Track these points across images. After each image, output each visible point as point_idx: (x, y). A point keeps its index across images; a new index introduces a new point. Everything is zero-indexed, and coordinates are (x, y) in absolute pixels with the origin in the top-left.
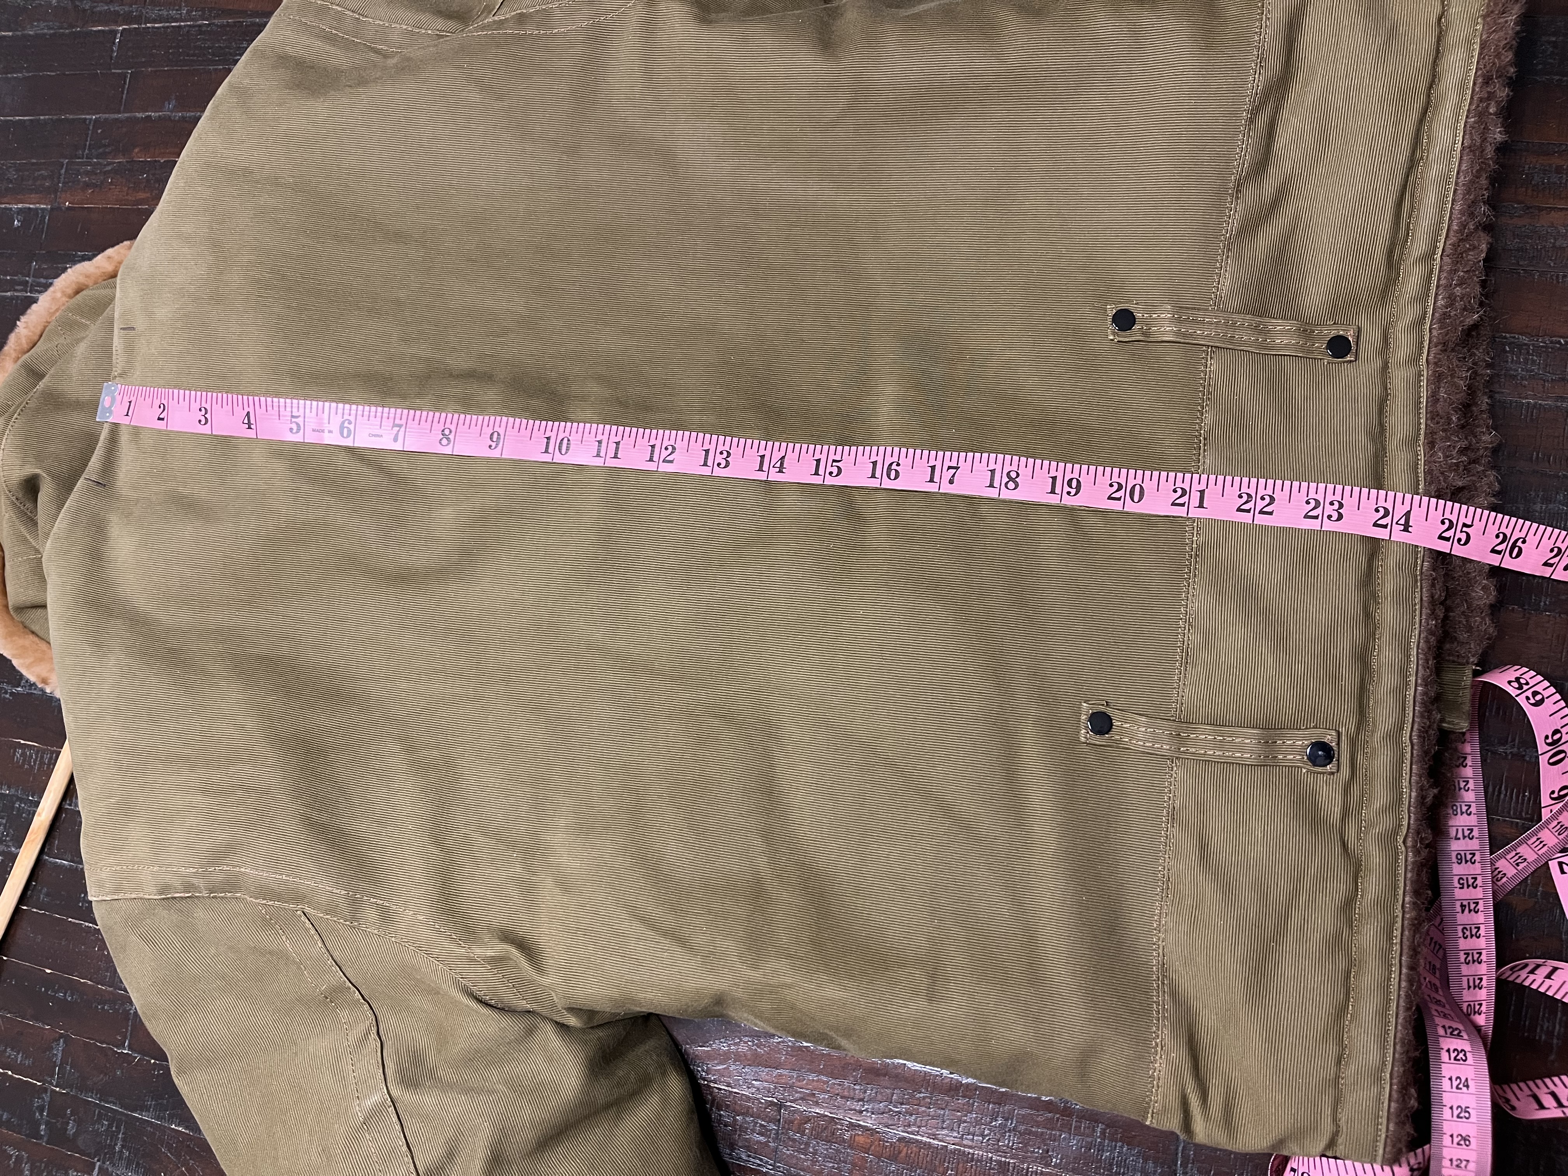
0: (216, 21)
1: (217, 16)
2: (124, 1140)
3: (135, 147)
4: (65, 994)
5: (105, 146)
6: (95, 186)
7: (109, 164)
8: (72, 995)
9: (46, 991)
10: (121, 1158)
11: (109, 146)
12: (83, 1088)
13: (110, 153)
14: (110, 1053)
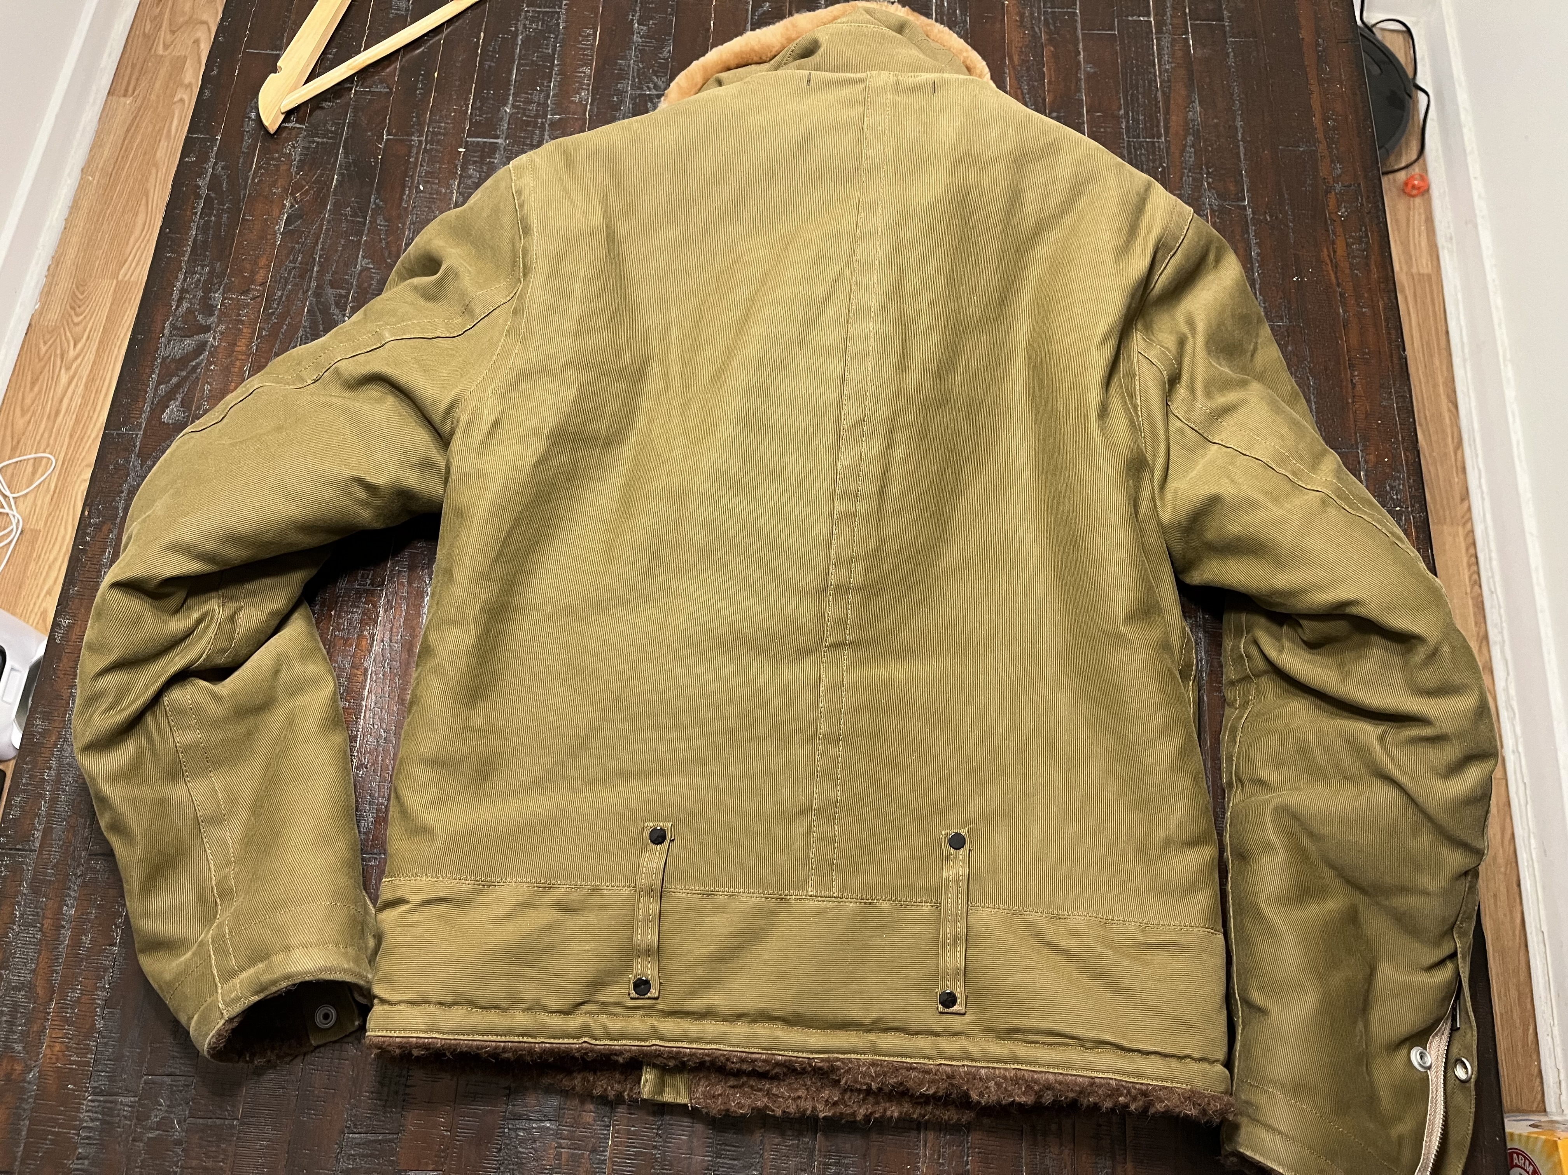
0: (1159, 94)
1: (1164, 93)
2: (322, 143)
3: (1055, 47)
4: (421, 89)
5: (1054, 24)
6: (1022, 21)
7: (1040, 30)
8: (420, 94)
9: (422, 75)
10: (310, 142)
11: (1055, 27)
12: (356, 110)
13: (1049, 28)
14: (383, 125)
